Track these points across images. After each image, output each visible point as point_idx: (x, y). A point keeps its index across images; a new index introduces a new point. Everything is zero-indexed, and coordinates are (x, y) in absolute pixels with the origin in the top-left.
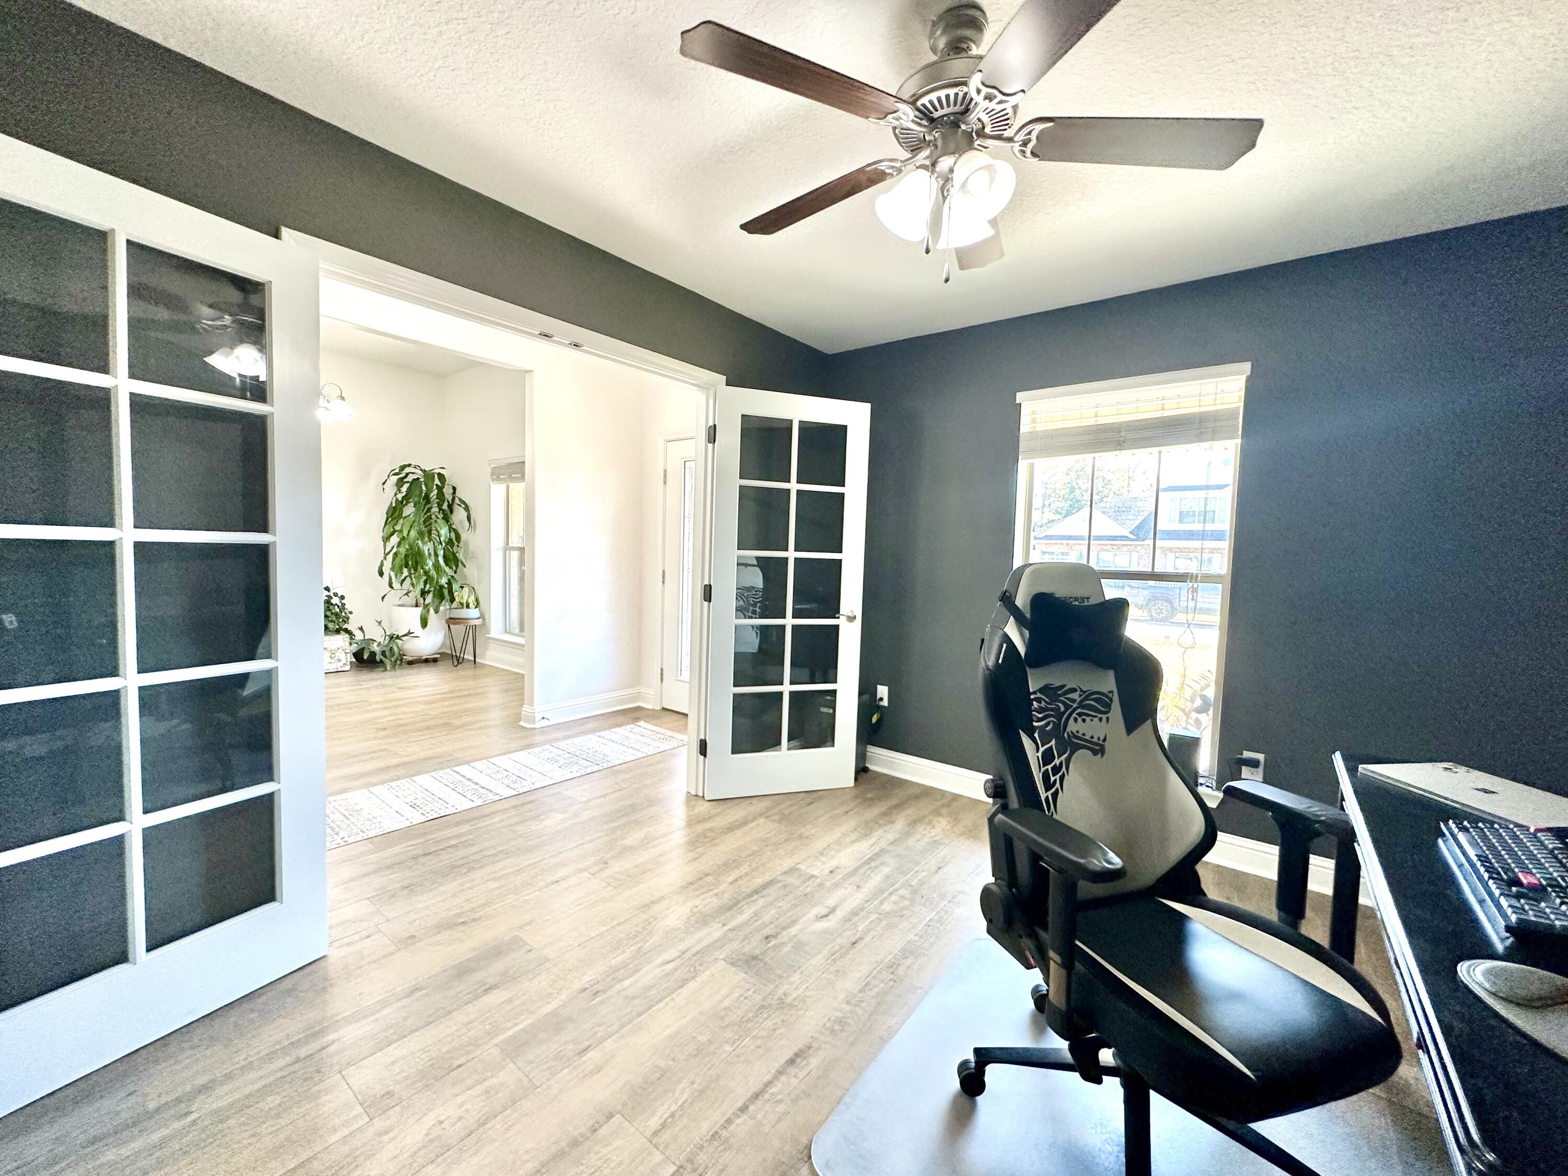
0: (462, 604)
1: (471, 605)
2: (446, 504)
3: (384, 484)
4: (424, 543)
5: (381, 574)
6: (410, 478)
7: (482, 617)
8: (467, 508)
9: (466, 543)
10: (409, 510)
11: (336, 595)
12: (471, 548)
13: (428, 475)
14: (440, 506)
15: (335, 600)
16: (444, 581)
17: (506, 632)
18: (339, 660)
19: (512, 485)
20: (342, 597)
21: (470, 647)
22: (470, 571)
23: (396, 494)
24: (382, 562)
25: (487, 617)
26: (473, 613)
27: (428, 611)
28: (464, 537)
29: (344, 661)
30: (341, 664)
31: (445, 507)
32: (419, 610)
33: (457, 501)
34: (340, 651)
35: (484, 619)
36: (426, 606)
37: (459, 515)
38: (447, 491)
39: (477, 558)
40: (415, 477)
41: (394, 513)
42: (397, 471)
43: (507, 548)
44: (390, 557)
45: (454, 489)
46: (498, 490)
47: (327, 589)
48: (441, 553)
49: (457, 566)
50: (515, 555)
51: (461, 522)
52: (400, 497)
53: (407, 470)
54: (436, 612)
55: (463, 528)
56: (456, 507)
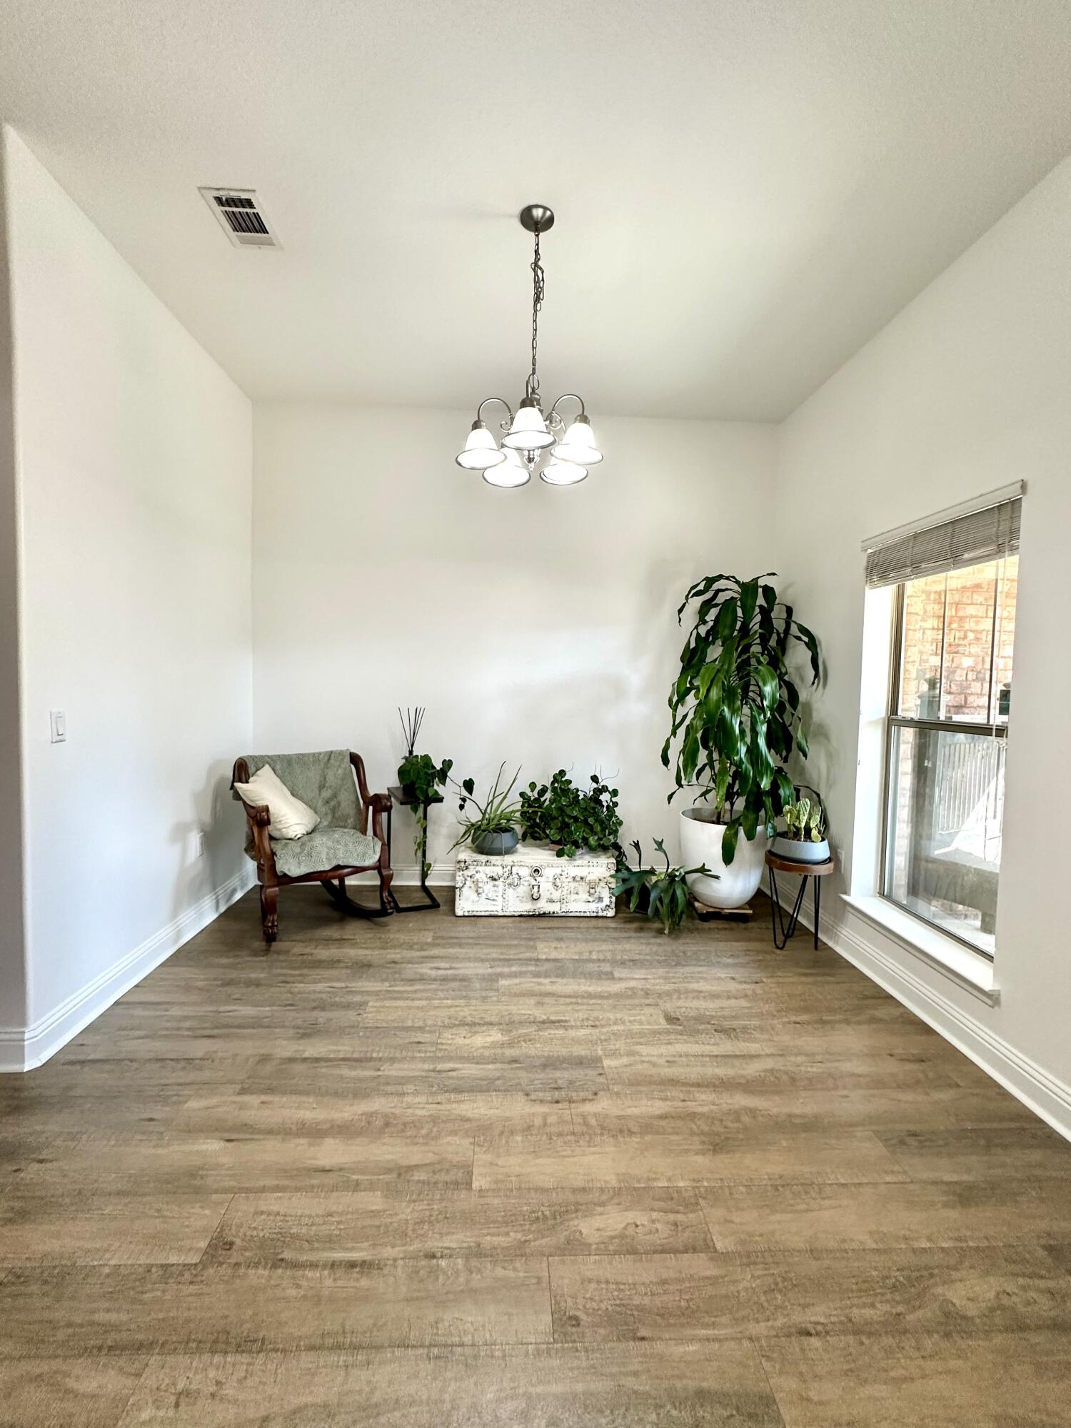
0: (798, 829)
1: (814, 832)
2: (774, 637)
3: (680, 611)
4: (734, 711)
5: (666, 761)
6: (722, 598)
7: (834, 858)
8: (812, 644)
9: (808, 707)
10: (715, 652)
11: (605, 789)
12: (816, 717)
13: (749, 589)
14: (764, 640)
15: (605, 797)
16: (765, 784)
17: (882, 894)
18: (600, 899)
19: (912, 586)
20: (615, 793)
21: (808, 904)
22: (816, 763)
23: (696, 627)
24: (668, 740)
25: (843, 857)
26: (819, 850)
27: (736, 833)
28: (803, 696)
29: (606, 901)
30: (603, 905)
31: (773, 642)
32: (721, 829)
33: (794, 630)
34: (602, 884)
35: (837, 868)
36: (732, 825)
37: (798, 656)
38: (778, 616)
39: (827, 737)
40: (728, 595)
41: (692, 659)
42: (701, 587)
43: (893, 720)
44: (681, 732)
45: (789, 611)
46: (879, 600)
47: (595, 779)
48: (763, 729)
49: (789, 750)
50: (908, 734)
51: (799, 669)
52: (703, 630)
53: (716, 586)
54: (750, 836)
55: (802, 680)
56: (792, 642)
